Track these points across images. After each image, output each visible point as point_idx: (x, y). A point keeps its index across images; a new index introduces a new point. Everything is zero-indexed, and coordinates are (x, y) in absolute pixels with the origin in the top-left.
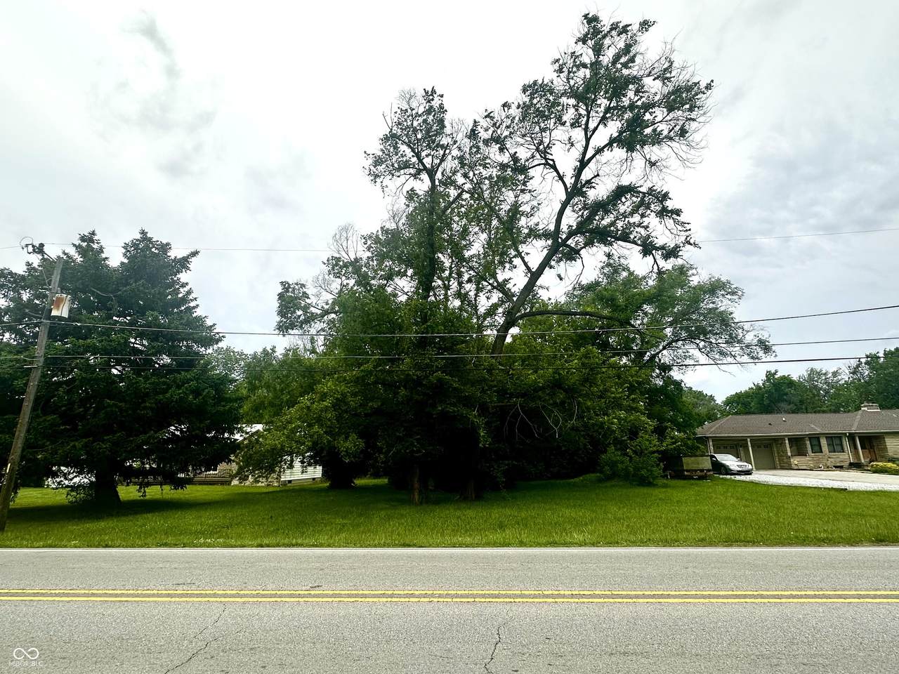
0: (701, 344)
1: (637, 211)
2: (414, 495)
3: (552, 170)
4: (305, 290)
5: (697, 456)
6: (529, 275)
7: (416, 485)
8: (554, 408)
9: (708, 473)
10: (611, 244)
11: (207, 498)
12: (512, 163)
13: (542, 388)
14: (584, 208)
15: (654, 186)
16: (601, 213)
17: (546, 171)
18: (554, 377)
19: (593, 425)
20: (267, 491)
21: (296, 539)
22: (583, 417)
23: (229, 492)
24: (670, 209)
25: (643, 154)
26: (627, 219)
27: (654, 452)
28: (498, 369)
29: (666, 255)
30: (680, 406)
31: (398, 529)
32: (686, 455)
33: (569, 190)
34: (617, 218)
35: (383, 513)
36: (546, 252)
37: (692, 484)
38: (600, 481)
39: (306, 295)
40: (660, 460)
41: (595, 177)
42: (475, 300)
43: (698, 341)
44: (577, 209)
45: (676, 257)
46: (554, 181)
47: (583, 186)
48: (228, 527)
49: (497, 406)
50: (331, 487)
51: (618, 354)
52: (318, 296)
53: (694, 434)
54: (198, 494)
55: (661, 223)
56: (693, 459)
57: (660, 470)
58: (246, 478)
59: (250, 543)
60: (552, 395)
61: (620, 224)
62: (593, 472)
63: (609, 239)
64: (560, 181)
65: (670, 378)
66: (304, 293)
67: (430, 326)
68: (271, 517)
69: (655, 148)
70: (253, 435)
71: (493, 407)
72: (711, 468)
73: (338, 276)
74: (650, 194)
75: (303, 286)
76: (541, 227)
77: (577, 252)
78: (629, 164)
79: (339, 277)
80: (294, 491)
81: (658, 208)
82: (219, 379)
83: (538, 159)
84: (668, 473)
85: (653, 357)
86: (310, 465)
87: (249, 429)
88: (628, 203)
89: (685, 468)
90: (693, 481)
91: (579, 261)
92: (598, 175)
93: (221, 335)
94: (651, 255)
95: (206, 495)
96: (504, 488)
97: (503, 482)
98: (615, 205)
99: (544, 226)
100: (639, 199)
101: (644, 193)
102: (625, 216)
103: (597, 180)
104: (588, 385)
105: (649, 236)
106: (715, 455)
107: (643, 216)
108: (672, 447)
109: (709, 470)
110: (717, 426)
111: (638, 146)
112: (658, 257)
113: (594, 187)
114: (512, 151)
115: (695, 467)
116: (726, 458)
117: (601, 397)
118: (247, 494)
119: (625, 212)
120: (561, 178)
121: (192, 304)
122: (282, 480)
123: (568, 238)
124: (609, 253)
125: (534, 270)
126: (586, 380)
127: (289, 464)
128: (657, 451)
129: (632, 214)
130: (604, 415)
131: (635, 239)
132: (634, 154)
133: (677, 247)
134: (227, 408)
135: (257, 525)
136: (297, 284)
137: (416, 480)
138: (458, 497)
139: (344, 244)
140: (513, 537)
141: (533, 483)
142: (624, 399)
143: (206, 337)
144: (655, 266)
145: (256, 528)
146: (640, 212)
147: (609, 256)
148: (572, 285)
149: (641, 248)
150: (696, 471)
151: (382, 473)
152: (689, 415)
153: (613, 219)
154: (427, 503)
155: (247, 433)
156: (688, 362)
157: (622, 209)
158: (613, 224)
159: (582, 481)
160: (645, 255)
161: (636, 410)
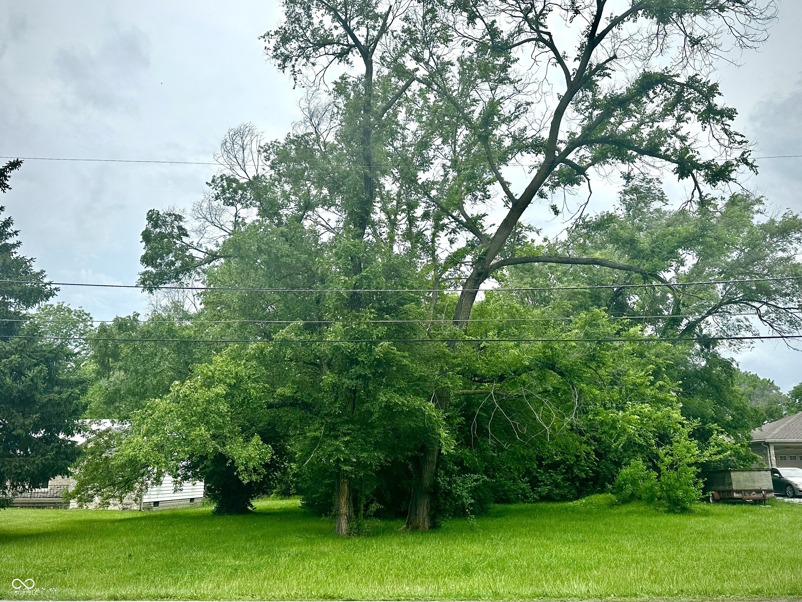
0: (764, 309)
1: (672, 110)
2: (340, 523)
3: (548, 49)
4: (181, 223)
5: (752, 470)
6: (510, 205)
7: (344, 509)
8: (545, 397)
9: (768, 495)
10: (631, 160)
11: (34, 527)
12: (488, 37)
13: (528, 369)
14: (594, 105)
15: (697, 75)
16: (618, 112)
17: (538, 51)
18: (544, 353)
19: (602, 423)
20: (123, 517)
21: (166, 587)
22: (586, 413)
23: (66, 518)
24: (719, 108)
25: (681, 25)
26: (656, 125)
27: (690, 465)
28: (464, 341)
29: (713, 176)
30: (729, 397)
31: (316, 572)
32: (736, 469)
33: (572, 79)
34: (642, 122)
35: (294, 550)
36: (535, 172)
37: (744, 512)
38: (612, 505)
39: (183, 232)
40: (698, 476)
41: (611, 59)
42: (433, 241)
43: (757, 305)
44: (583, 107)
45: (727, 179)
46: (550, 64)
47: (593, 73)
48: (64, 571)
49: (463, 394)
50: (218, 512)
51: (640, 321)
52: (201, 231)
53: (749, 438)
54: (20, 521)
55: (704, 129)
56: (745, 474)
57: (698, 490)
58: (90, 499)
59: (98, 594)
60: (542, 379)
61: (645, 131)
62: (601, 492)
63: (629, 152)
64: (558, 65)
65: (715, 355)
66: (180, 228)
67: (366, 277)
68: (130, 556)
69: (699, 19)
70: (100, 435)
71: (457, 395)
72: (772, 487)
73: (230, 202)
74: (691, 87)
75: (179, 218)
76: (529, 133)
77: (581, 171)
78: (661, 41)
79: (232, 204)
80: (162, 517)
81: (702, 108)
82: (50, 352)
83: (528, 33)
84: (710, 494)
85: (691, 327)
86: (186, 478)
87: (94, 427)
88: (657, 100)
89: (734, 487)
90: (744, 507)
91: (584, 185)
92: (615, 57)
93: (53, 286)
94: (690, 178)
95: (30, 524)
96: (472, 513)
97: (471, 504)
98: (638, 103)
99: (534, 133)
100: (674, 94)
101: (682, 85)
102: (653, 119)
103: (613, 65)
104: (593, 365)
105: (686, 150)
106: (778, 469)
107: (679, 119)
108: (718, 457)
109: (768, 491)
110: (782, 427)
111: (675, 14)
112: (700, 179)
113: (608, 75)
114: (488, 20)
115: (749, 486)
116: (793, 473)
117: (613, 383)
118: (91, 522)
119: (654, 113)
120: (560, 60)
121: (11, 241)
122: (144, 501)
123: (568, 151)
124: (629, 174)
125: (517, 198)
126: (592, 358)
127: (155, 479)
128: (696, 464)
129: (663, 116)
130: (618, 409)
131: (668, 153)
132: (668, 27)
133: (728, 164)
134: (64, 396)
135: (108, 567)
136: (170, 215)
137: (343, 501)
138: (405, 526)
139: (240, 155)
140: (484, 587)
141: (513, 506)
142: (647, 387)
143: (32, 290)
144: (697, 193)
145: (107, 572)
146: (675, 113)
147: (628, 177)
148: (573, 220)
149: (676, 165)
150: (750, 491)
151: (293, 491)
152: (741, 411)
153: (636, 123)
154: (359, 534)
155: (93, 432)
156: (743, 333)
157: (650, 108)
158: (636, 129)
159: (585, 505)
160: (681, 177)
161: (664, 401)
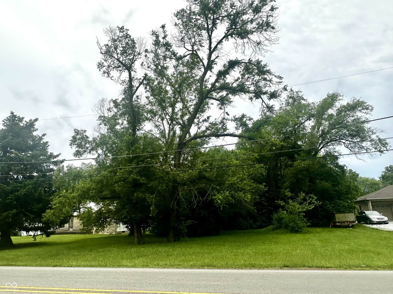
0: (347, 143)
4: (86, 134)
15: (250, 58)
23: (93, 237)
33: (206, 67)
43: (344, 141)
47: (212, 63)
56: (342, 215)
72: (357, 220)
74: (250, 63)
75: (84, 131)
89: (337, 221)
92: (218, 56)
101: (246, 63)
103: (217, 59)
113: (216, 64)
115: (344, 220)
120: (201, 60)
122: (117, 231)
139: (102, 109)
149: (253, 94)
